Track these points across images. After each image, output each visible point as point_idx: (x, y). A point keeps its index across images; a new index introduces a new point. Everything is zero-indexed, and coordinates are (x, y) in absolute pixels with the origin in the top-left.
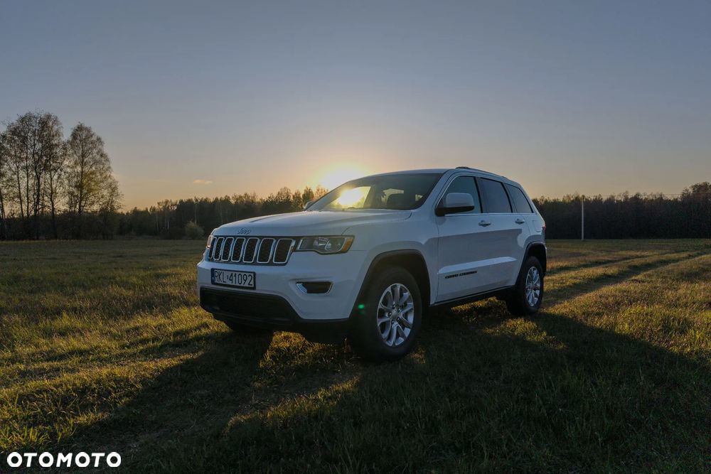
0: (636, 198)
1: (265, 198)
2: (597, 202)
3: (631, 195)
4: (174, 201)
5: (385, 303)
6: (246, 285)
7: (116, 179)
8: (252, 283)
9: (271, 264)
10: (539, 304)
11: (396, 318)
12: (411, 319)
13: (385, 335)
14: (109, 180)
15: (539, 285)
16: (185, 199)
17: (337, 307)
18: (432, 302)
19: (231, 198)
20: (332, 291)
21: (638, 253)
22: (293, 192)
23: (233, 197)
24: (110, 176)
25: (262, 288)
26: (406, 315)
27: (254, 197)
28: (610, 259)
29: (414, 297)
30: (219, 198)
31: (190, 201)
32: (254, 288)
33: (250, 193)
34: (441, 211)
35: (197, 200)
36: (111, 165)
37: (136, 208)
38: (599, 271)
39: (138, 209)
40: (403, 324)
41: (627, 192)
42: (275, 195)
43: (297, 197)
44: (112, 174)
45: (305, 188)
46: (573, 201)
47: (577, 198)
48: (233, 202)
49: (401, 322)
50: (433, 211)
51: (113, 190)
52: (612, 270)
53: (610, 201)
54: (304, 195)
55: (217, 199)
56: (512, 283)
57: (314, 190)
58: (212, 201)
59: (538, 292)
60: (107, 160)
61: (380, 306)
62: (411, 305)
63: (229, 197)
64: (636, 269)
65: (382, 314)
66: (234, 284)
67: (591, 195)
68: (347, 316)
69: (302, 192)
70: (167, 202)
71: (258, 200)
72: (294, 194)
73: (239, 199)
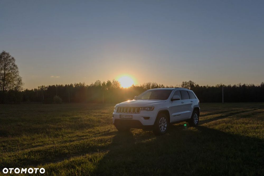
0: (244, 86)
1: (89, 85)
2: (229, 87)
3: (242, 84)
4: (46, 86)
5: (161, 122)
6: (130, 118)
7: (21, 77)
8: (132, 117)
9: (136, 113)
10: (197, 124)
11: (163, 125)
12: (166, 126)
13: (161, 129)
14: (18, 77)
15: (197, 118)
16: (51, 85)
17: (151, 122)
18: (171, 122)
19: (73, 85)
20: (150, 119)
22: (102, 82)
23: (74, 85)
24: (18, 75)
25: (134, 119)
26: (165, 125)
27: (84, 84)
28: (226, 111)
30: (67, 85)
31: (54, 86)
32: (132, 119)
33: (82, 83)
34: (172, 100)
35: (57, 85)
36: (19, 70)
38: (219, 115)
39: (28, 89)
40: (164, 127)
41: (240, 83)
42: (94, 83)
43: (104, 84)
44: (19, 74)
45: (107, 81)
46: (220, 87)
47: (221, 86)
48: (74, 86)
49: (164, 126)
50: (170, 100)
51: (20, 81)
52: (223, 115)
53: (234, 87)
54: (107, 84)
55: (66, 85)
56: (190, 118)
57: (112, 82)
58: (64, 86)
59: (197, 120)
60: (17, 68)
61: (160, 122)
62: (166, 122)
63: (72, 84)
64: (231, 114)
65: (160, 124)
66: (126, 118)
67: (227, 85)
68: (153, 124)
69: (106, 82)
70: (42, 86)
71: (85, 85)
72: (102, 83)
73: (77, 85)
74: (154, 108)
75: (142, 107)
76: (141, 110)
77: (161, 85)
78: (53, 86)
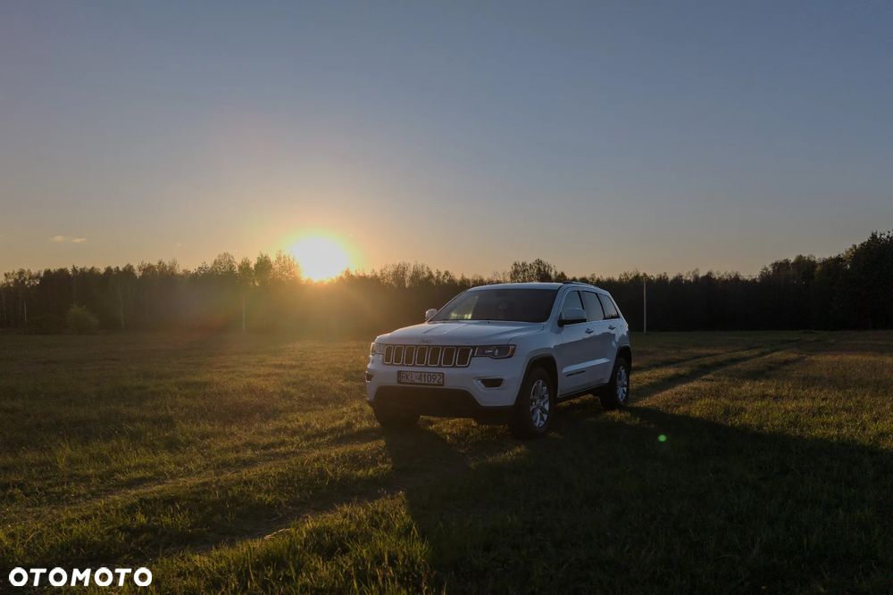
0: (708, 277)
1: (192, 268)
2: (662, 281)
3: (702, 274)
4: (34, 272)
5: (533, 394)
6: (436, 382)
8: (441, 381)
9: (454, 366)
11: (538, 406)
12: (547, 407)
13: (534, 418)
15: (626, 383)
16: (54, 268)
17: (506, 397)
18: (558, 395)
19: (135, 267)
20: (503, 385)
21: (709, 351)
22: (238, 261)
23: (140, 268)
25: (449, 385)
26: (544, 404)
27: (172, 268)
28: (680, 358)
29: (549, 391)
30: (113, 267)
31: (62, 272)
32: (442, 385)
33: (167, 262)
34: (562, 323)
35: (74, 270)
38: (671, 371)
40: (543, 411)
41: (697, 269)
42: (210, 264)
43: (245, 267)
45: (258, 255)
46: (632, 280)
47: (637, 277)
48: (138, 274)
49: (541, 409)
50: (556, 322)
52: (682, 371)
53: (678, 280)
54: (256, 266)
55: (109, 269)
56: (607, 381)
57: (273, 259)
58: (102, 271)
59: (625, 389)
61: (532, 397)
62: (547, 396)
63: (131, 267)
64: (706, 369)
65: (532, 403)
66: (423, 382)
67: (654, 274)
68: (512, 403)
69: (253, 263)
70: (22, 273)
71: (180, 270)
72: (239, 263)
73: (148, 270)
74: (514, 350)
75: (474, 348)
76: (473, 355)
77: (443, 274)
78: (61, 270)
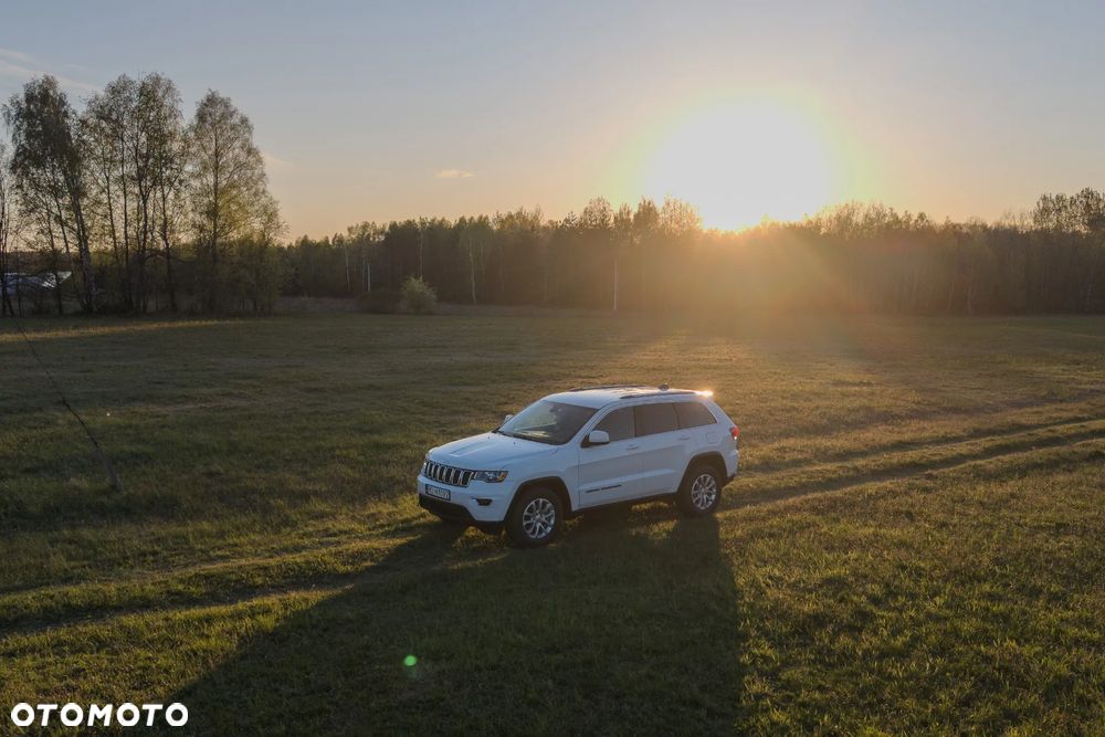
1: (559, 218)
4: (379, 225)
5: (530, 510)
7: (276, 198)
8: (449, 496)
9: (459, 486)
11: (539, 521)
12: (552, 522)
13: (530, 531)
14: (263, 199)
16: (400, 220)
17: (497, 513)
18: (573, 509)
19: (491, 219)
20: (492, 505)
22: (614, 209)
23: (494, 220)
24: (263, 190)
25: (454, 500)
26: (549, 519)
27: (536, 218)
29: (555, 506)
30: (467, 218)
32: (449, 500)
33: (529, 210)
34: (586, 444)
35: (423, 224)
36: (266, 170)
37: (306, 237)
39: (310, 238)
42: (578, 214)
43: (621, 220)
44: (269, 187)
48: (495, 227)
49: (544, 524)
50: (579, 445)
51: (270, 216)
54: (636, 216)
55: (462, 220)
56: (673, 490)
57: (659, 205)
58: (454, 223)
60: (259, 161)
61: (526, 513)
62: (553, 512)
63: (487, 218)
65: (528, 518)
68: (502, 518)
69: (635, 210)
70: (365, 226)
72: (617, 211)
73: (508, 221)
74: (505, 476)
75: (475, 472)
76: (472, 478)
78: (409, 222)
